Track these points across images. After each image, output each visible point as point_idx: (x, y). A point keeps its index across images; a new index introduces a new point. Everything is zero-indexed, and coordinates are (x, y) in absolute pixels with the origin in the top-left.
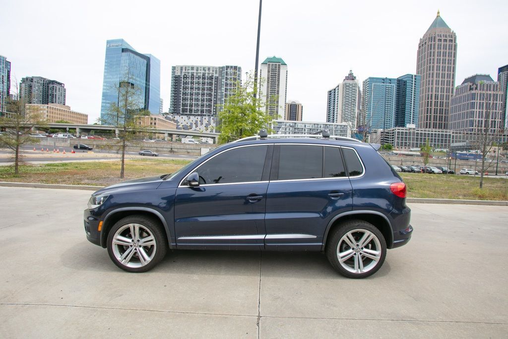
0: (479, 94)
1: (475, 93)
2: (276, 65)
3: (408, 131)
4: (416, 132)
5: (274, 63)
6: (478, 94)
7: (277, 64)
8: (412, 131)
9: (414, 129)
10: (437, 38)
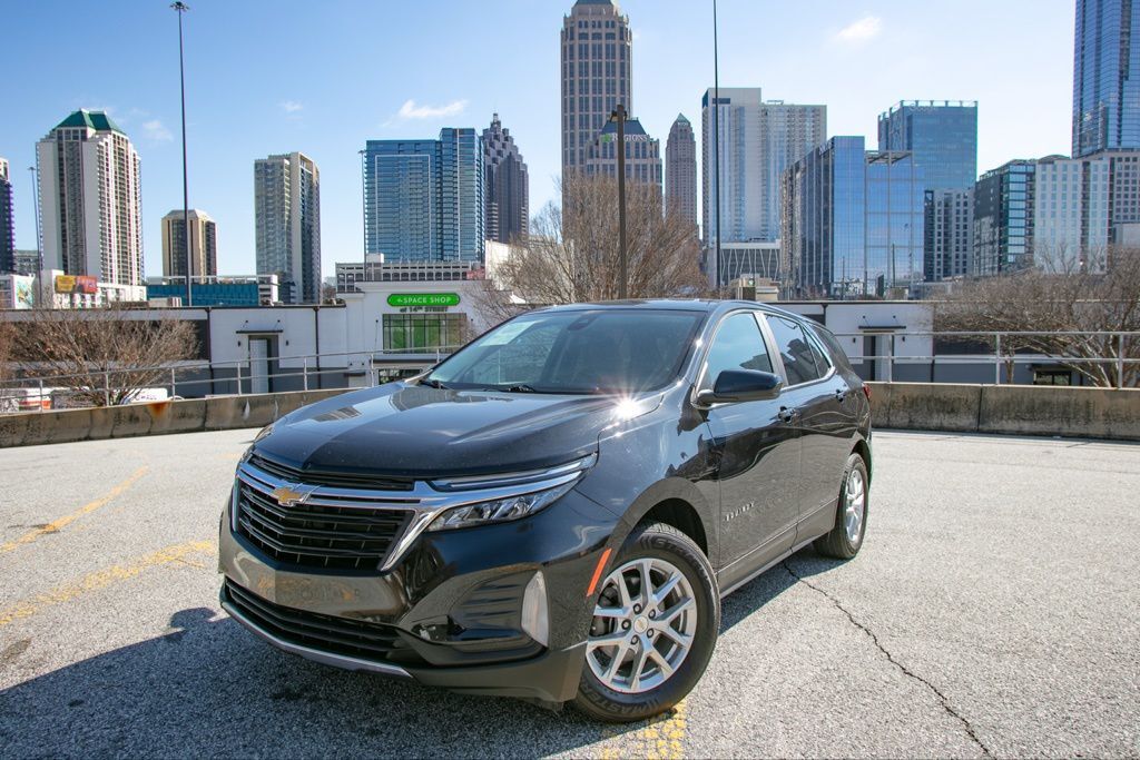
0: (601, 167)
1: (592, 166)
2: (76, 132)
3: (362, 271)
4: (383, 271)
5: (72, 129)
6: (598, 166)
7: (79, 129)
8: (373, 269)
9: (378, 264)
10: (577, 31)
